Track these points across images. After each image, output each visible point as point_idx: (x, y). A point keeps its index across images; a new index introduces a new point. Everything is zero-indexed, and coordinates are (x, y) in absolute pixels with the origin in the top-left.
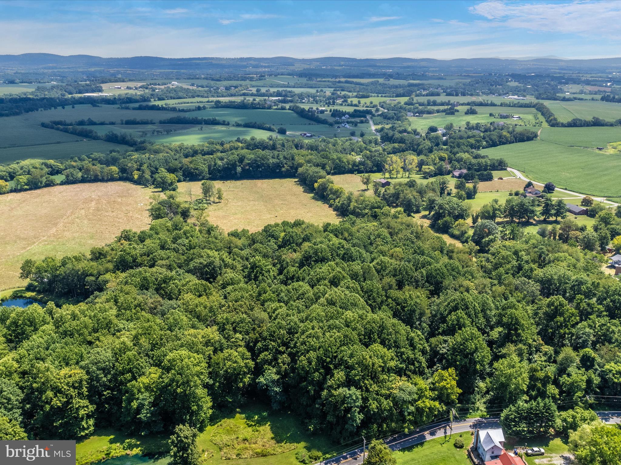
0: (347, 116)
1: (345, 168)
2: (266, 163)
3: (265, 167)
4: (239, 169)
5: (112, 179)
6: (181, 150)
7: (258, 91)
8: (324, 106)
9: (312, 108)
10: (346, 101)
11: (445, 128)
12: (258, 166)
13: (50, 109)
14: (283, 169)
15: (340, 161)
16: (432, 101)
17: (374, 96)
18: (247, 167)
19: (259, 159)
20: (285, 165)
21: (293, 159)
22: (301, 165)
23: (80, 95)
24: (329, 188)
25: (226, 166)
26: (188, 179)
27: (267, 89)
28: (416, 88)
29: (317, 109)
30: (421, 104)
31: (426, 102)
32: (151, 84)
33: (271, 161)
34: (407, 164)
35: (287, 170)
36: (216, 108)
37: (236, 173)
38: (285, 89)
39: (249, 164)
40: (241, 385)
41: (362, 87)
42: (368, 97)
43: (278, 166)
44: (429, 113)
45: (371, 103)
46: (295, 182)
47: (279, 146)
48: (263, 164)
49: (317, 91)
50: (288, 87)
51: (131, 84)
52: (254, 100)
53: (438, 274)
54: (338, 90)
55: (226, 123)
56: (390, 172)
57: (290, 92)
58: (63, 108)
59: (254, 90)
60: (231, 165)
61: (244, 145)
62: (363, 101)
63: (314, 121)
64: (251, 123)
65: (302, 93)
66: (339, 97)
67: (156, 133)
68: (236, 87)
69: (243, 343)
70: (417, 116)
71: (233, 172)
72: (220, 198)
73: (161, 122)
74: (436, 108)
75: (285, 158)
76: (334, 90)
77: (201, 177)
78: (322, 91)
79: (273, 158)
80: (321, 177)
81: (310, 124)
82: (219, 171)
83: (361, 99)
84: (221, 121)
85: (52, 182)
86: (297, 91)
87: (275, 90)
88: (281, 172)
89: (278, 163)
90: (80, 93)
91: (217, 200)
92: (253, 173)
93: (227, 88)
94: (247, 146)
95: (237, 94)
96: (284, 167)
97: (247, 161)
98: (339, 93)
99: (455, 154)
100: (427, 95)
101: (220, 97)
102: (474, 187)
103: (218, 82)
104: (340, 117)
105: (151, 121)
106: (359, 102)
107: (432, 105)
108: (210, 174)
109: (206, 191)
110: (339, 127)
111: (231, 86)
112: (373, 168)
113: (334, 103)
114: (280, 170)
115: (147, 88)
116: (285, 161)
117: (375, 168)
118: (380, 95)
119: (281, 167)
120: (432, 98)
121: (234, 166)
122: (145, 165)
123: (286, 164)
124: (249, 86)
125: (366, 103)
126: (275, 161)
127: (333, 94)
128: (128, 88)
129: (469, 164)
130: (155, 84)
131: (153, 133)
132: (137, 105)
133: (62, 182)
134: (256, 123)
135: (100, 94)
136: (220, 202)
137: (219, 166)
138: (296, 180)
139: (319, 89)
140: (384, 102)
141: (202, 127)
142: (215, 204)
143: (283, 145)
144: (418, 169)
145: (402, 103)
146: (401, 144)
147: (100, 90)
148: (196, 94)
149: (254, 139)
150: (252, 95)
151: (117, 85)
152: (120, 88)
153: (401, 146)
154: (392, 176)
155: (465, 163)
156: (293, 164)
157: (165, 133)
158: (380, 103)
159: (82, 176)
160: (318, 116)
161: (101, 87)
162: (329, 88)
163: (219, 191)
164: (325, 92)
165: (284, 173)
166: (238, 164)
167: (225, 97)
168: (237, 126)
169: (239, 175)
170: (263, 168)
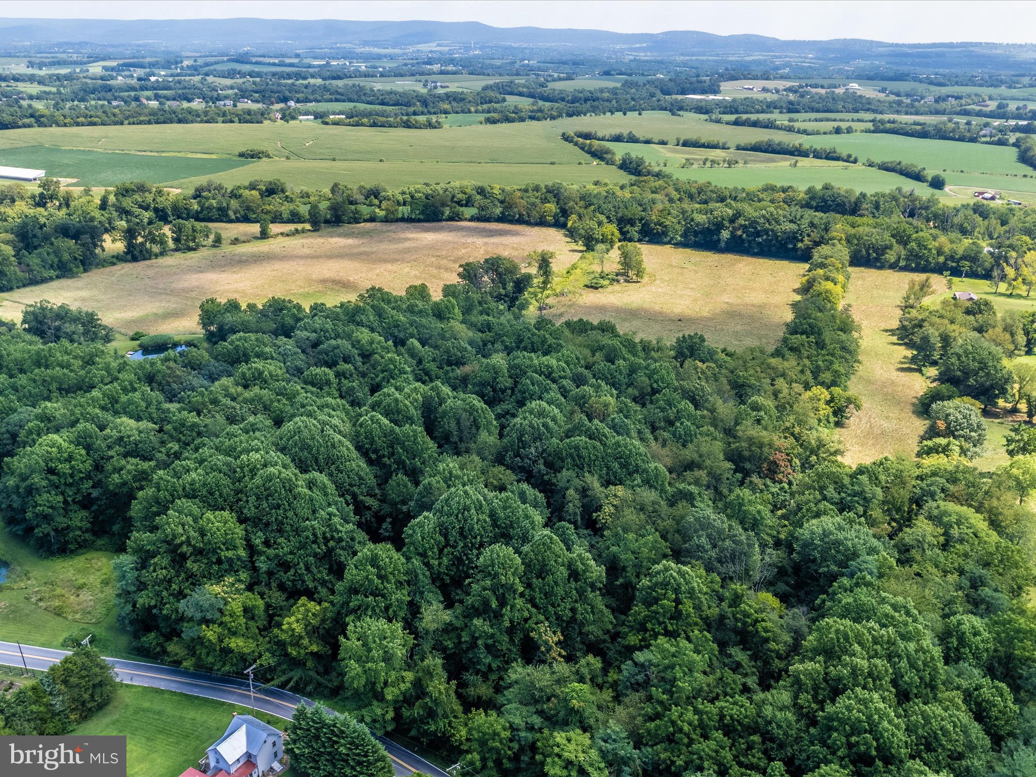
1: (927, 261)
2: (772, 230)
3: (767, 234)
4: (725, 234)
5: (542, 223)
6: (699, 193)
7: (1000, 107)
12: (758, 234)
13: (604, 113)
14: (800, 245)
15: (919, 245)
18: (739, 233)
19: (762, 221)
20: (806, 238)
22: (828, 241)
23: (680, 97)
25: (708, 225)
26: (647, 239)
27: (1024, 104)
32: (807, 86)
33: (784, 226)
35: (805, 246)
36: (874, 132)
37: (719, 240)
39: (745, 227)
48: (766, 232)
51: (770, 84)
58: (625, 114)
59: (993, 106)
60: (714, 225)
67: (708, 164)
68: (958, 98)
71: (715, 237)
72: (638, 274)
73: (738, 148)
75: (812, 225)
77: (665, 240)
79: (791, 221)
82: (696, 233)
84: (844, 155)
85: (458, 215)
88: (795, 249)
89: (794, 233)
90: (683, 93)
91: (634, 278)
92: (746, 245)
93: (940, 100)
95: (946, 111)
96: (802, 241)
97: (741, 221)
101: (911, 114)
105: (724, 144)
111: (948, 96)
114: (795, 245)
115: (795, 92)
116: (808, 231)
119: (798, 241)
122: (592, 208)
123: (809, 235)
124: (984, 97)
126: (794, 227)
128: (764, 90)
130: (816, 86)
131: (704, 164)
132: (732, 117)
133: (472, 216)
135: (712, 97)
137: (697, 225)
138: (808, 267)
141: (797, 162)
143: (877, 207)
147: (716, 92)
148: (867, 106)
150: (978, 114)
151: (748, 84)
152: (752, 89)
156: (822, 237)
157: (726, 165)
159: (502, 213)
161: (719, 86)
163: (637, 263)
165: (799, 253)
166: (728, 225)
167: (922, 114)
168: (870, 166)
169: (723, 244)
170: (765, 237)
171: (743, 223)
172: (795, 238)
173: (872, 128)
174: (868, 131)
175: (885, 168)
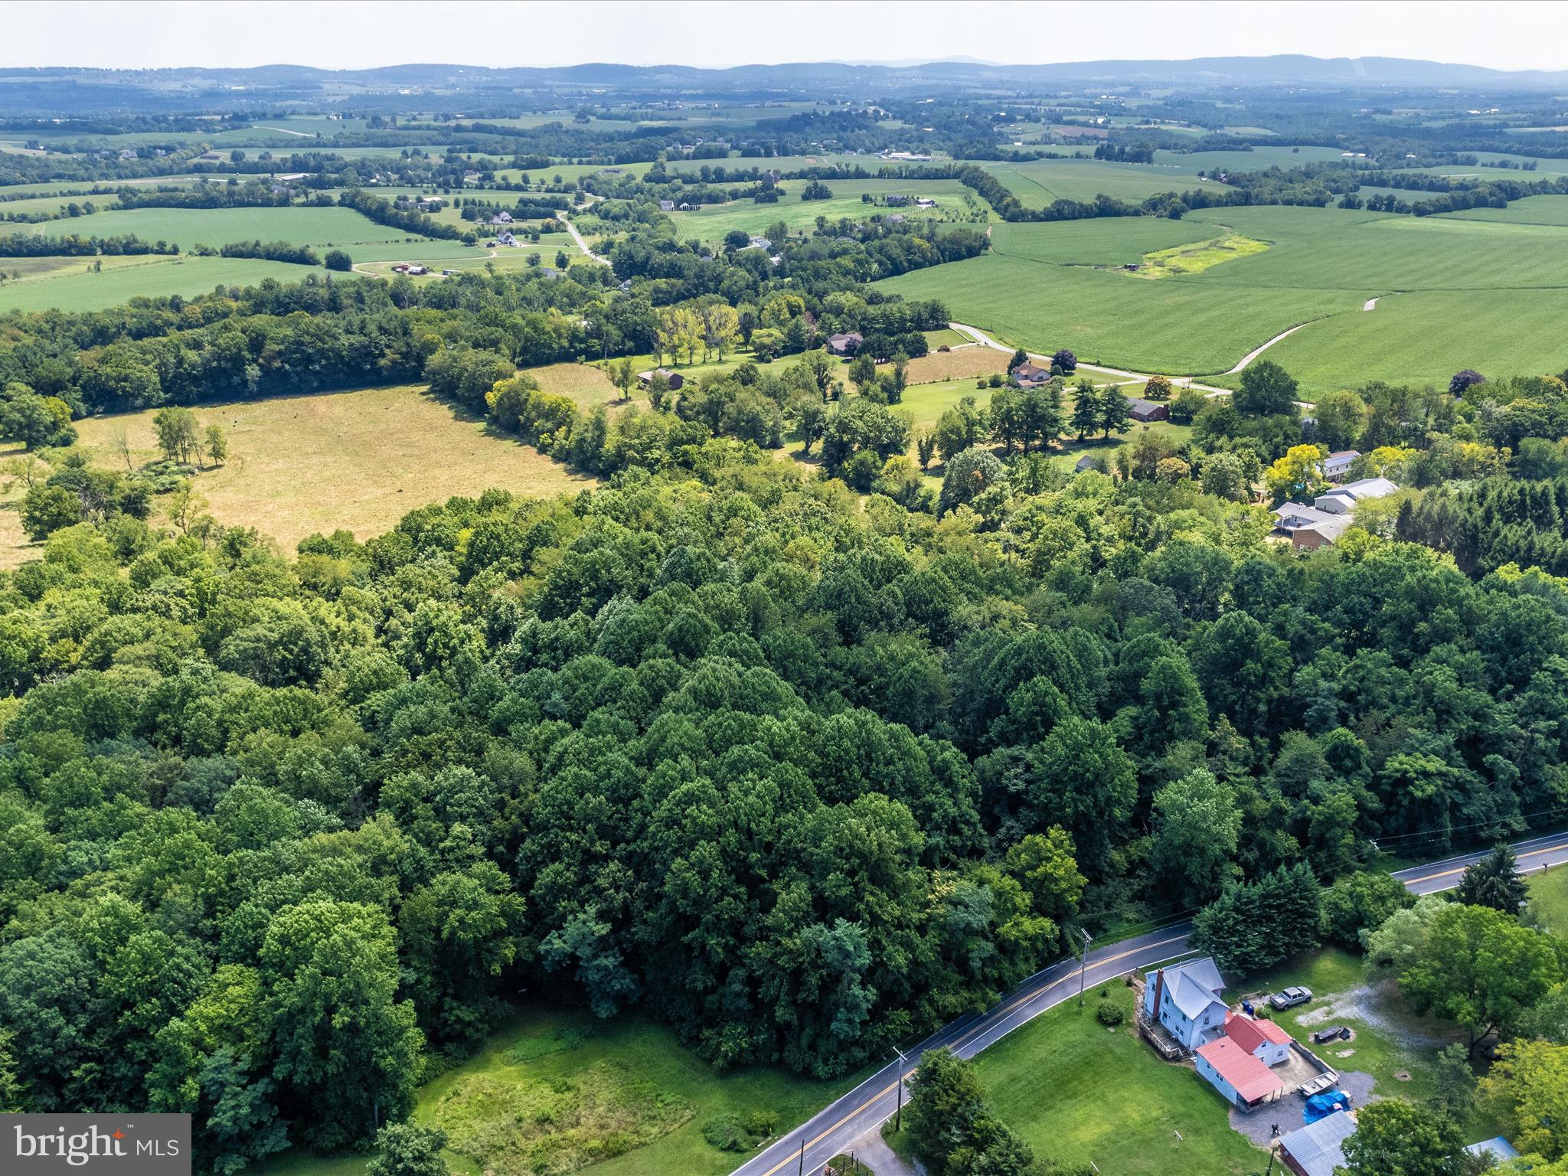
0: (505, 215)
1: (550, 347)
2: (332, 349)
3: (328, 358)
4: (253, 371)
6: (54, 328)
7: (235, 157)
8: (435, 192)
9: (405, 199)
10: (490, 178)
11: (768, 236)
12: (308, 360)
14: (383, 362)
16: (712, 169)
17: (561, 163)
18: (277, 364)
19: (307, 339)
20: (387, 351)
21: (406, 332)
22: (431, 348)
24: (531, 401)
25: (215, 364)
26: (102, 408)
27: (262, 151)
28: (662, 140)
29: (419, 200)
30: (689, 180)
31: (698, 174)
33: (345, 340)
34: (714, 327)
35: (394, 362)
36: (126, 207)
37: (245, 382)
38: (313, 151)
39: (280, 353)
40: (497, 969)
41: (523, 140)
42: (545, 165)
43: (369, 353)
44: (713, 199)
45: (558, 180)
46: (423, 394)
47: (350, 302)
48: (322, 353)
49: (405, 153)
50: (318, 145)
52: (233, 182)
53: (934, 592)
54: (460, 151)
55: (168, 248)
56: (673, 350)
57: (329, 158)
59: (225, 157)
60: (227, 360)
61: (247, 304)
62: (535, 175)
63: (419, 232)
64: (244, 245)
65: (364, 159)
66: (468, 167)
68: (169, 149)
69: (479, 850)
70: (685, 209)
71: (236, 380)
72: (217, 453)
74: (728, 187)
75: (383, 330)
76: (449, 151)
77: (139, 402)
78: (417, 152)
79: (348, 332)
80: (501, 375)
81: (408, 240)
82: (195, 380)
83: (529, 172)
84: (153, 243)
86: (349, 155)
87: (287, 154)
88: (377, 370)
89: (365, 347)
91: (210, 461)
92: (295, 380)
93: (145, 154)
94: (255, 305)
95: (175, 169)
96: (383, 355)
97: (271, 347)
98: (464, 156)
99: (820, 296)
100: (695, 156)
101: (127, 177)
102: (898, 374)
103: (110, 138)
104: (487, 219)
106: (526, 179)
107: (713, 182)
108: (166, 390)
109: (173, 438)
110: (491, 245)
111: (155, 148)
112: (623, 343)
113: (459, 184)
114: (373, 364)
116: (384, 340)
117: (630, 344)
118: (575, 160)
119: (376, 357)
120: (713, 164)
121: (238, 362)
123: (388, 347)
124: (208, 147)
125: (543, 182)
126: (357, 339)
127: (448, 160)
129: (863, 319)
134: (257, 244)
136: (220, 466)
137: (193, 366)
138: (425, 388)
139: (410, 149)
140: (591, 177)
141: (98, 264)
142: (205, 474)
143: (360, 299)
144: (741, 338)
145: (639, 179)
146: (673, 281)
149: (271, 287)
150: (222, 169)
153: (673, 286)
154: (679, 361)
155: (851, 316)
156: (408, 345)
158: (581, 179)
160: (427, 219)
162: (434, 144)
163: (214, 436)
164: (426, 157)
165: (385, 373)
166: (249, 356)
167: (142, 176)
168: (202, 254)
169: (253, 387)
170: (324, 362)
171: (277, 348)
172: (369, 354)
173: (121, 203)
174: (115, 208)
175: (233, 253)
